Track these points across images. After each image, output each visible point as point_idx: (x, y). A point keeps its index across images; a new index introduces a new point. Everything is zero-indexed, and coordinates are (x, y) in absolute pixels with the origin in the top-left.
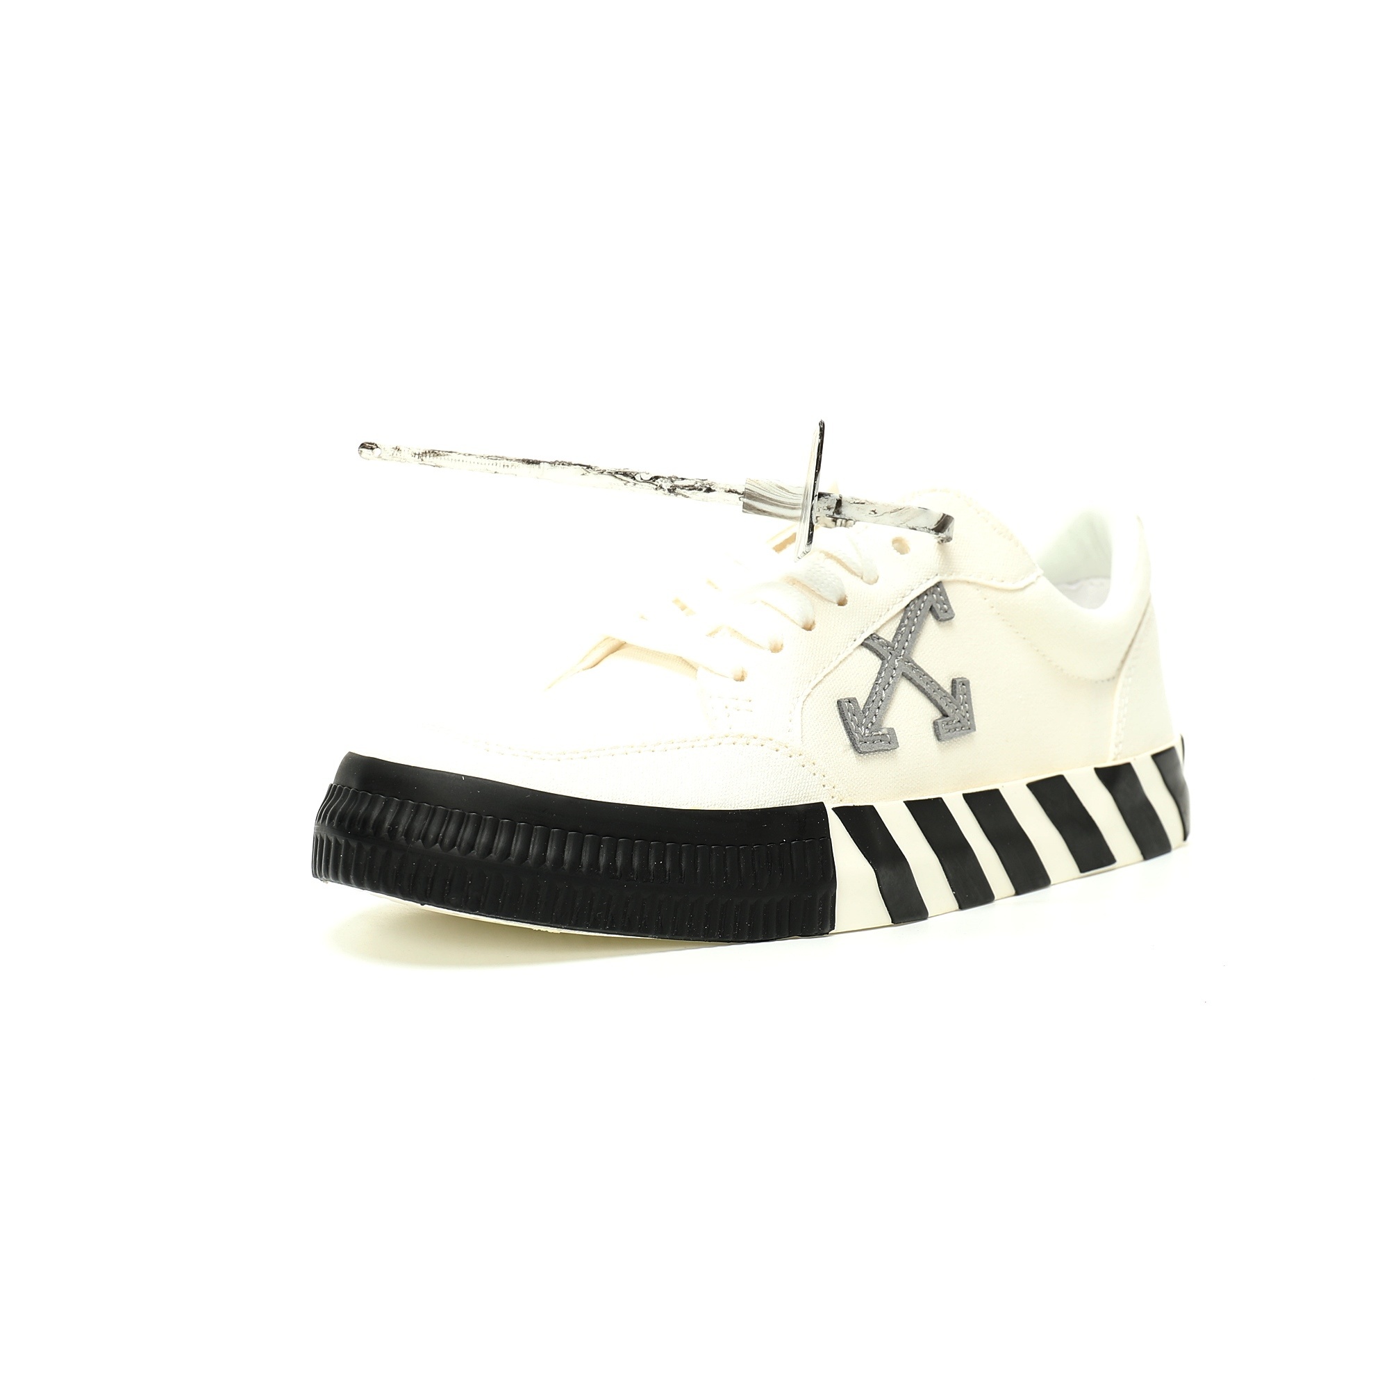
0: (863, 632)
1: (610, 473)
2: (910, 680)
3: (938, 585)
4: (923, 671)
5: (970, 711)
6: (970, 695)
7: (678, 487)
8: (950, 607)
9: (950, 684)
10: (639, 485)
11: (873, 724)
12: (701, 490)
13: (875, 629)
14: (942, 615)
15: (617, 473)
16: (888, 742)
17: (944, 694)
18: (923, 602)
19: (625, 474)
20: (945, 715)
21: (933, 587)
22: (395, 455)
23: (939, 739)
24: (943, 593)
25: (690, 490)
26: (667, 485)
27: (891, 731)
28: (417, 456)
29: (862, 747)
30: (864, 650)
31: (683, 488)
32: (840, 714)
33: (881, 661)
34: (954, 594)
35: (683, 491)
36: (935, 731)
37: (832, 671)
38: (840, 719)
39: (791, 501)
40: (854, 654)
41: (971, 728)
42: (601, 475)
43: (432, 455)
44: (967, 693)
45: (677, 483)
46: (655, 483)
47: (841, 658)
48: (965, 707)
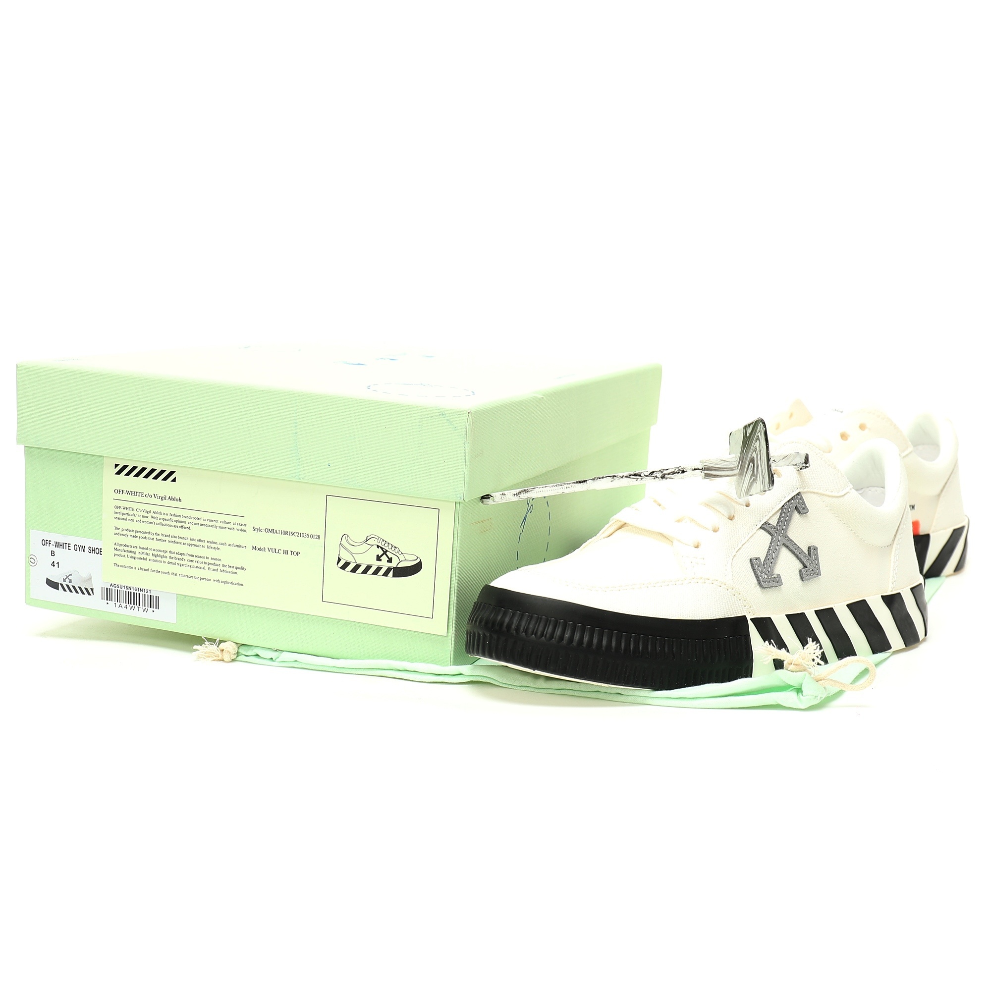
0: (761, 521)
1: (626, 477)
2: (787, 547)
3: (799, 494)
4: (793, 542)
5: (818, 564)
6: (818, 555)
7: (666, 474)
8: (806, 506)
9: (807, 549)
10: (644, 479)
11: (769, 572)
12: (679, 473)
13: (767, 519)
14: (802, 511)
15: (630, 475)
16: (777, 582)
17: (805, 555)
18: (791, 504)
19: (635, 475)
20: (805, 567)
21: (796, 495)
22: (503, 498)
23: (803, 580)
24: (801, 499)
25: (673, 474)
26: (659, 475)
27: (778, 575)
28: (516, 495)
29: (764, 585)
30: (762, 530)
31: (669, 474)
32: (752, 566)
33: (771, 537)
34: (808, 500)
35: (669, 476)
36: (800, 576)
37: (746, 543)
38: (751, 569)
39: (730, 466)
40: (757, 533)
41: (819, 574)
42: (622, 479)
43: (524, 492)
44: (816, 555)
45: (665, 472)
46: (653, 475)
47: (750, 535)
48: (815, 562)
